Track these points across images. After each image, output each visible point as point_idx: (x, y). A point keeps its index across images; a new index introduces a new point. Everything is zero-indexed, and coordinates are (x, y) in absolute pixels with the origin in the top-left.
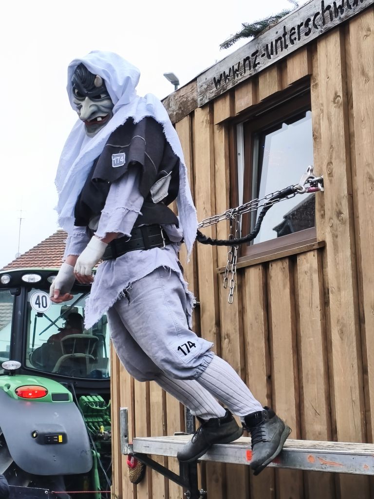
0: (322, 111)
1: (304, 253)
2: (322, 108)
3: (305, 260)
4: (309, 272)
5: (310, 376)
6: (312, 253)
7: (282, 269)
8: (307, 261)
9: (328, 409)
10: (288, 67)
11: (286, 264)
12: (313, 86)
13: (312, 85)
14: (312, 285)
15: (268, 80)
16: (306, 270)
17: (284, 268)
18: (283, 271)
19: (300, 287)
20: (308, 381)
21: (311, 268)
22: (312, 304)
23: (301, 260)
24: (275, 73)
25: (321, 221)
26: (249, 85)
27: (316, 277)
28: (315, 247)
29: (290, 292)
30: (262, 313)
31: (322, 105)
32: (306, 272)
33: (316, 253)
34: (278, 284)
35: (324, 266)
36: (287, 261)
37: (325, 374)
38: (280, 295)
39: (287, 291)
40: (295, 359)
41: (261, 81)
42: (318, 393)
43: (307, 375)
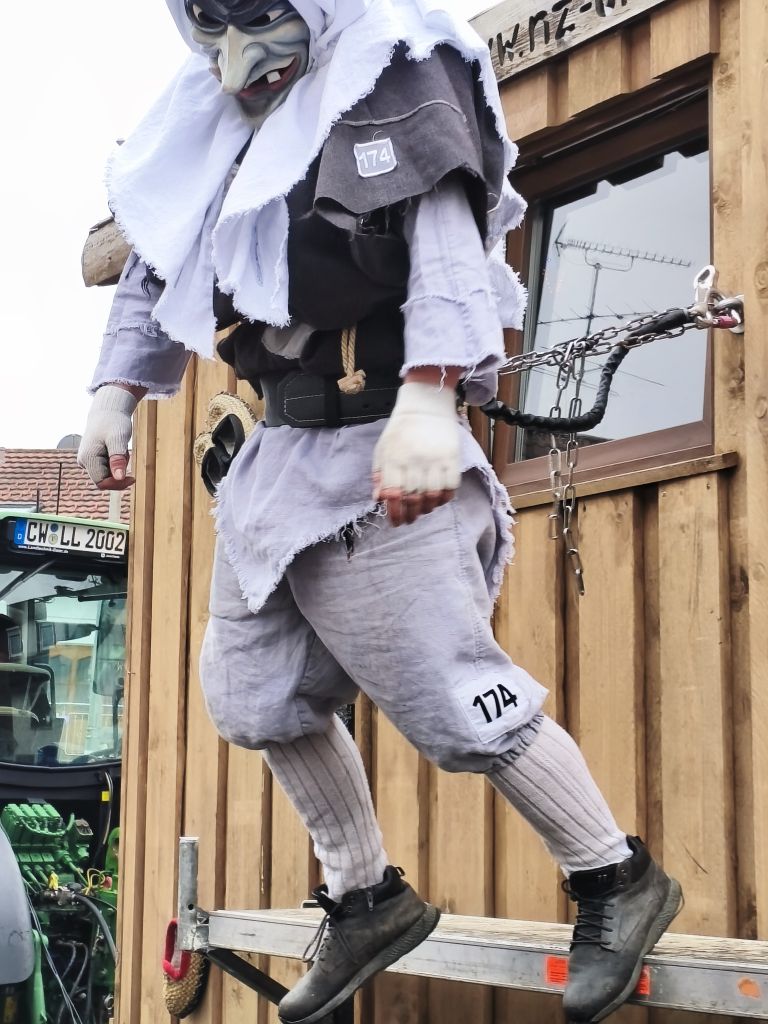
0: (747, 140)
1: (680, 480)
2: (748, 132)
3: (681, 498)
4: (692, 526)
5: (682, 778)
6: (703, 481)
7: (613, 519)
8: (688, 501)
9: (731, 858)
10: (654, 35)
11: (627, 505)
12: (721, 81)
13: (716, 79)
14: (700, 557)
15: (595, 69)
16: (683, 520)
17: (620, 516)
18: (617, 524)
19: (665, 561)
20: (676, 790)
21: (699, 516)
22: (697, 602)
23: (667, 497)
24: (614, 51)
25: (731, 405)
26: (540, 79)
27: (711, 539)
28: (712, 467)
29: (635, 574)
30: (551, 622)
31: (748, 124)
32: (682, 527)
33: (714, 480)
34: (601, 555)
35: (734, 513)
36: (630, 499)
37: (725, 774)
38: (606, 580)
39: (628, 570)
40: (640, 736)
41: (575, 69)
42: (704, 819)
43: (675, 773)
